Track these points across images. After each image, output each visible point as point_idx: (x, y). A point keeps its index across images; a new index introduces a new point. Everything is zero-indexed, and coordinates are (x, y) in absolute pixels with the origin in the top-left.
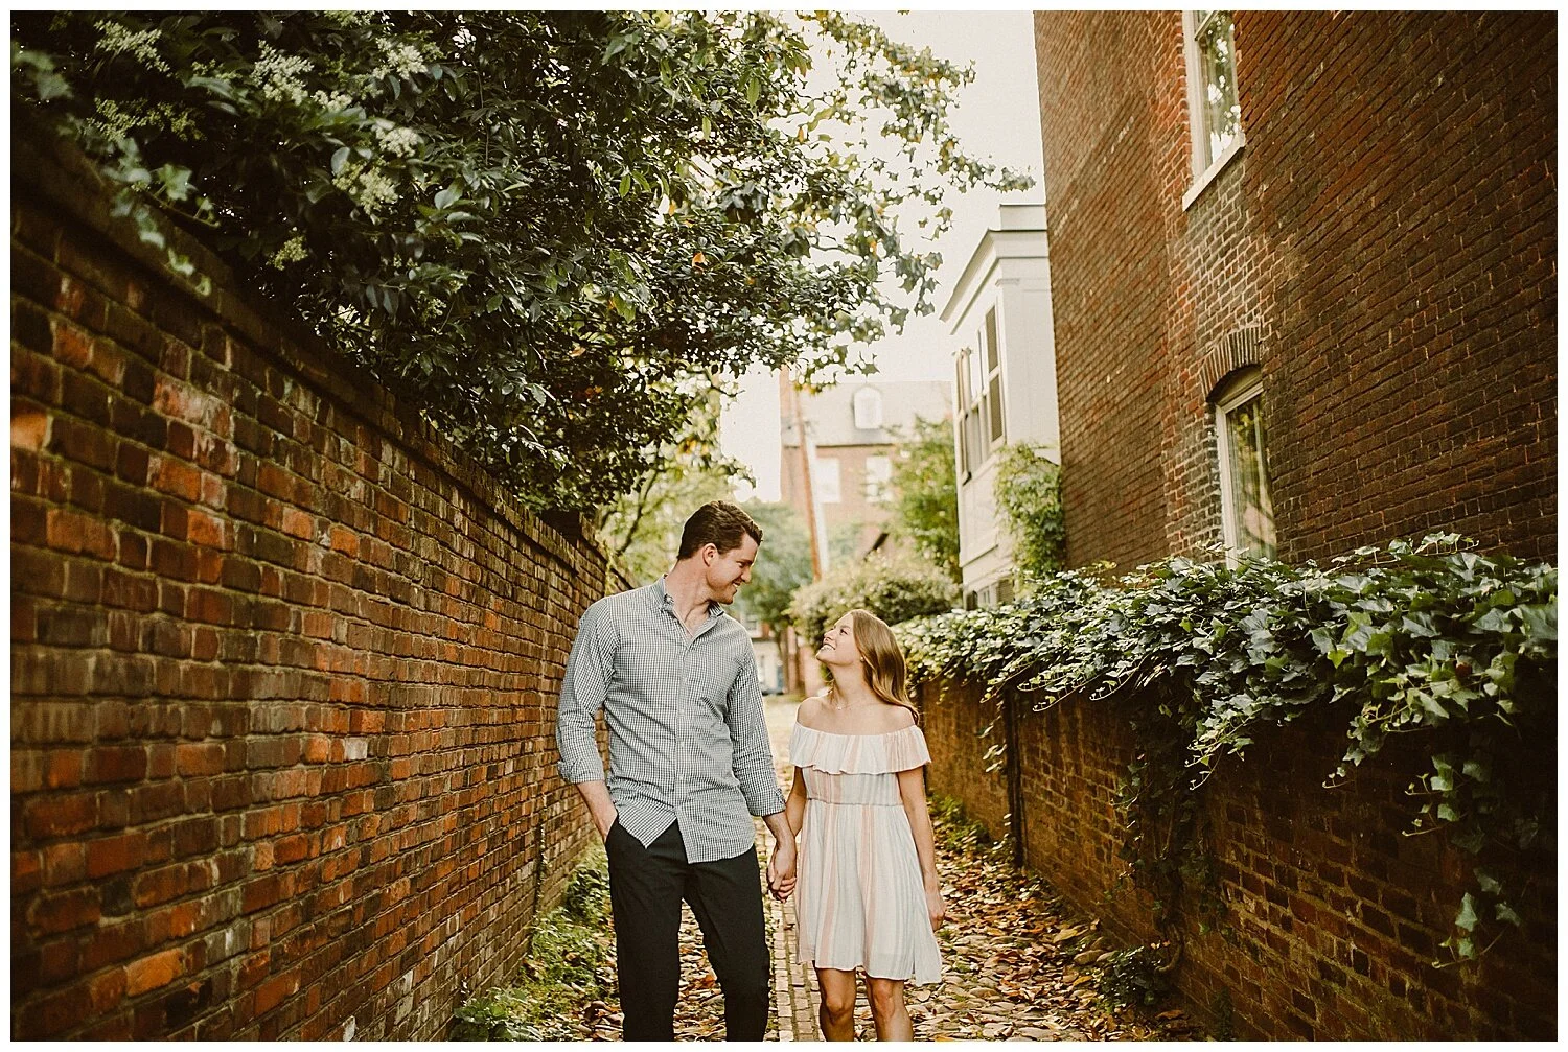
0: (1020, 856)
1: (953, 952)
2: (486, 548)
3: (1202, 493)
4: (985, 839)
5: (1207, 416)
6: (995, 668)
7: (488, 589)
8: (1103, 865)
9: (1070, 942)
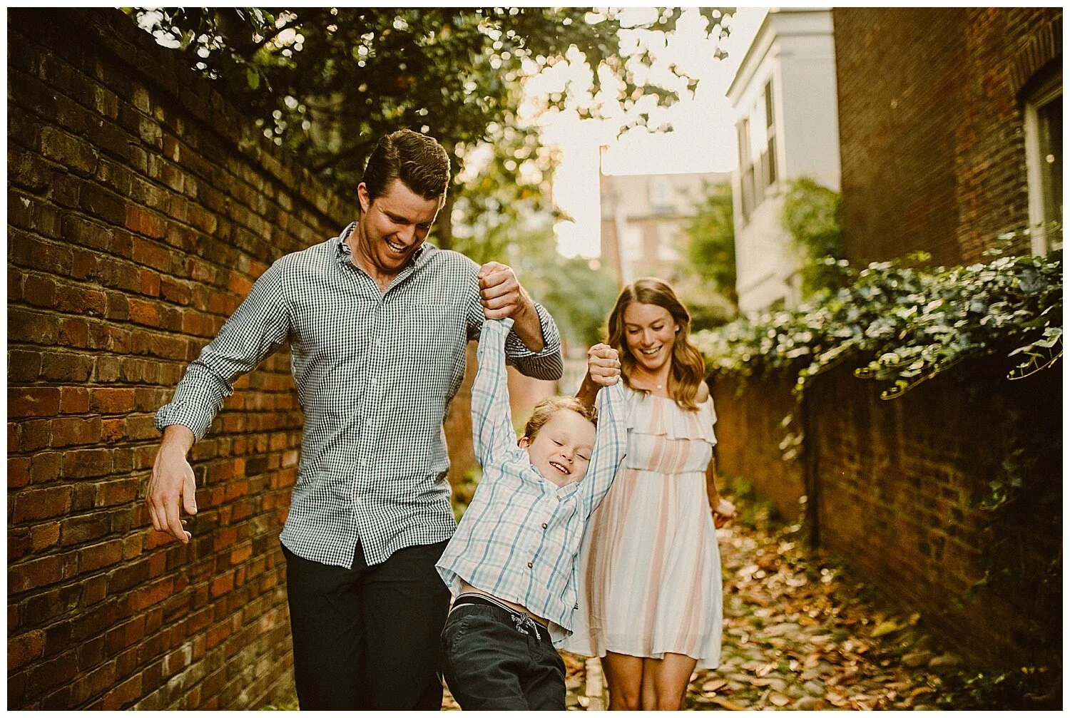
0: (815, 537)
1: (769, 646)
2: (228, 193)
3: (1006, 192)
4: (777, 518)
5: (1016, 114)
6: (805, 361)
7: (233, 246)
8: (929, 561)
9: (888, 638)
